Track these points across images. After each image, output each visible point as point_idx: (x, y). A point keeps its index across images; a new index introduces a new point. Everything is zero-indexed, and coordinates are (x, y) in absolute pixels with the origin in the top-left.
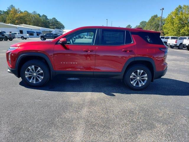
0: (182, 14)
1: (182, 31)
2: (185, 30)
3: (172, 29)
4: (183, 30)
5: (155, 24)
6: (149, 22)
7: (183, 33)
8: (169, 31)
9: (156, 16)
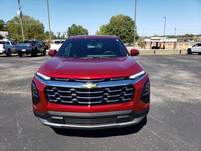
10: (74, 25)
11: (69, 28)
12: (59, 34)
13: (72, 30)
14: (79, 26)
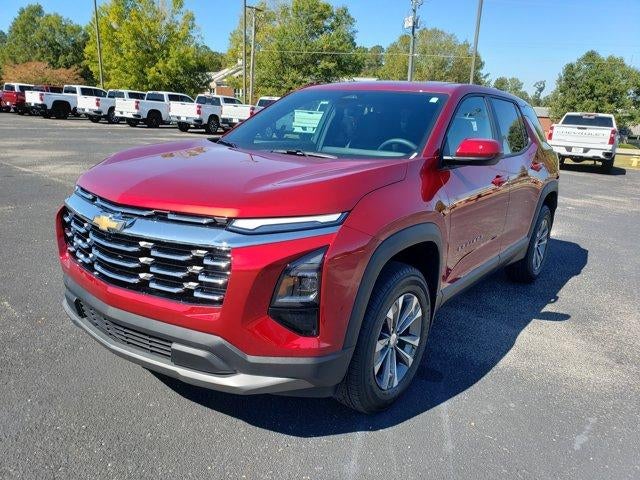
0: (139, 19)
1: (151, 73)
2: (159, 72)
3: (119, 63)
4: (153, 69)
5: (44, 39)
6: (15, 29)
7: (155, 79)
8: (112, 71)
9: (38, 10)
10: (591, 56)
11: (570, 67)
12: (541, 90)
13: (578, 75)
14: (611, 59)
